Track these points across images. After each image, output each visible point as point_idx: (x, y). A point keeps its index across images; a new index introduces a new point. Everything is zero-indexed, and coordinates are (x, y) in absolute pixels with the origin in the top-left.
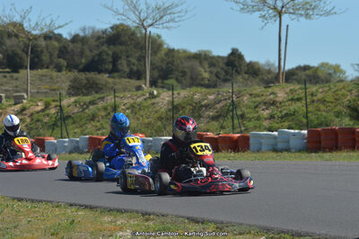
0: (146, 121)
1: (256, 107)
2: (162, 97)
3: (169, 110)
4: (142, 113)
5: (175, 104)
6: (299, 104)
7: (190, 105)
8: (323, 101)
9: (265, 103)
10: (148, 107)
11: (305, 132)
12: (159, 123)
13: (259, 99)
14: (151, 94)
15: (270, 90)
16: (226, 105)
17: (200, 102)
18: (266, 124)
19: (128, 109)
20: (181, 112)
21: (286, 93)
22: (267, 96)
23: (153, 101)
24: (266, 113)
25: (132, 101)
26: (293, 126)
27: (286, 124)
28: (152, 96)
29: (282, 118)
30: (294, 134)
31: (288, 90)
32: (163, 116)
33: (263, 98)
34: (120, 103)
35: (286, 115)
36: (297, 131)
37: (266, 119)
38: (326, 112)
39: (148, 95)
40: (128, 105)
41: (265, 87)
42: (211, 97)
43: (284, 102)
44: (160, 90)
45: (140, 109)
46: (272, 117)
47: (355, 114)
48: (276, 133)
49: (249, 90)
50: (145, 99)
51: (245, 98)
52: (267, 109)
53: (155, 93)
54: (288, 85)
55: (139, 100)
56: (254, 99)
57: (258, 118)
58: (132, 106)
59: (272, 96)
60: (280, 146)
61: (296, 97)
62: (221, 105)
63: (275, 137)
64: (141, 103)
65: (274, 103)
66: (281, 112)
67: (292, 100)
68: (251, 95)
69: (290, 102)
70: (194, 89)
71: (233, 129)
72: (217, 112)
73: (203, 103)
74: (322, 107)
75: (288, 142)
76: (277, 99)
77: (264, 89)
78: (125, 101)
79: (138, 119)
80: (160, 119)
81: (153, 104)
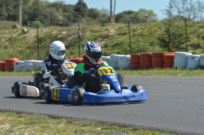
0: (20, 49)
1: (95, 39)
2: (30, 33)
3: (35, 42)
4: (16, 44)
5: (39, 37)
6: (124, 37)
7: (50, 38)
8: (141, 35)
9: (101, 37)
10: (20, 40)
11: (129, 56)
12: (28, 51)
13: (96, 34)
14: (23, 31)
15: (105, 27)
16: (74, 38)
17: (56, 36)
19: (7, 41)
20: (43, 43)
21: (116, 30)
22: (102, 31)
23: (24, 35)
24: (102, 43)
25: (10, 36)
26: (121, 52)
27: (116, 51)
28: (23, 32)
29: (113, 46)
30: (121, 58)
31: (117, 28)
32: (31, 46)
33: (100, 33)
34: (2, 38)
35: (116, 45)
36: (123, 56)
38: (144, 42)
39: (20, 32)
40: (7, 39)
41: (101, 26)
42: (64, 33)
43: (114, 36)
44: (29, 28)
45: (15, 41)
46: (106, 46)
48: (109, 57)
49: (90, 27)
50: (19, 34)
51: (88, 33)
52: (103, 41)
53: (26, 30)
54: (117, 24)
55: (15, 35)
56: (93, 34)
58: (10, 39)
59: (106, 32)
61: (122, 32)
62: (71, 38)
63: (108, 60)
64: (16, 37)
65: (107, 37)
66: (112, 42)
67: (120, 34)
68: (91, 31)
69: (118, 36)
70: (52, 27)
71: (80, 54)
72: (68, 43)
73: (59, 37)
74: (141, 39)
75: (117, 63)
76: (109, 34)
77: (100, 27)
78: (5, 36)
79: (14, 48)
80: (29, 48)
81: (24, 38)
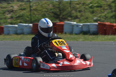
1: (4, 13)
6: (24, 11)
8: (36, 10)
9: (8, 11)
11: (31, 25)
13: (5, 9)
15: (10, 5)
18: (9, 21)
21: (18, 6)
22: (9, 8)
24: (9, 16)
29: (17, 18)
30: (26, 26)
31: (19, 5)
33: (7, 9)
35: (19, 17)
36: (27, 24)
37: (9, 18)
38: (38, 15)
43: (17, 10)
46: (12, 18)
47: (56, 16)
48: (16, 26)
52: (9, 14)
54: (19, 3)
56: (3, 10)
57: (5, 18)
59: (11, 8)
60: (19, 32)
61: (23, 8)
63: (16, 27)
65: (12, 11)
66: (16, 15)
67: (21, 9)
68: (1, 7)
69: (20, 11)
74: (35, 13)
75: (23, 30)
76: (14, 9)
77: (7, 5)
